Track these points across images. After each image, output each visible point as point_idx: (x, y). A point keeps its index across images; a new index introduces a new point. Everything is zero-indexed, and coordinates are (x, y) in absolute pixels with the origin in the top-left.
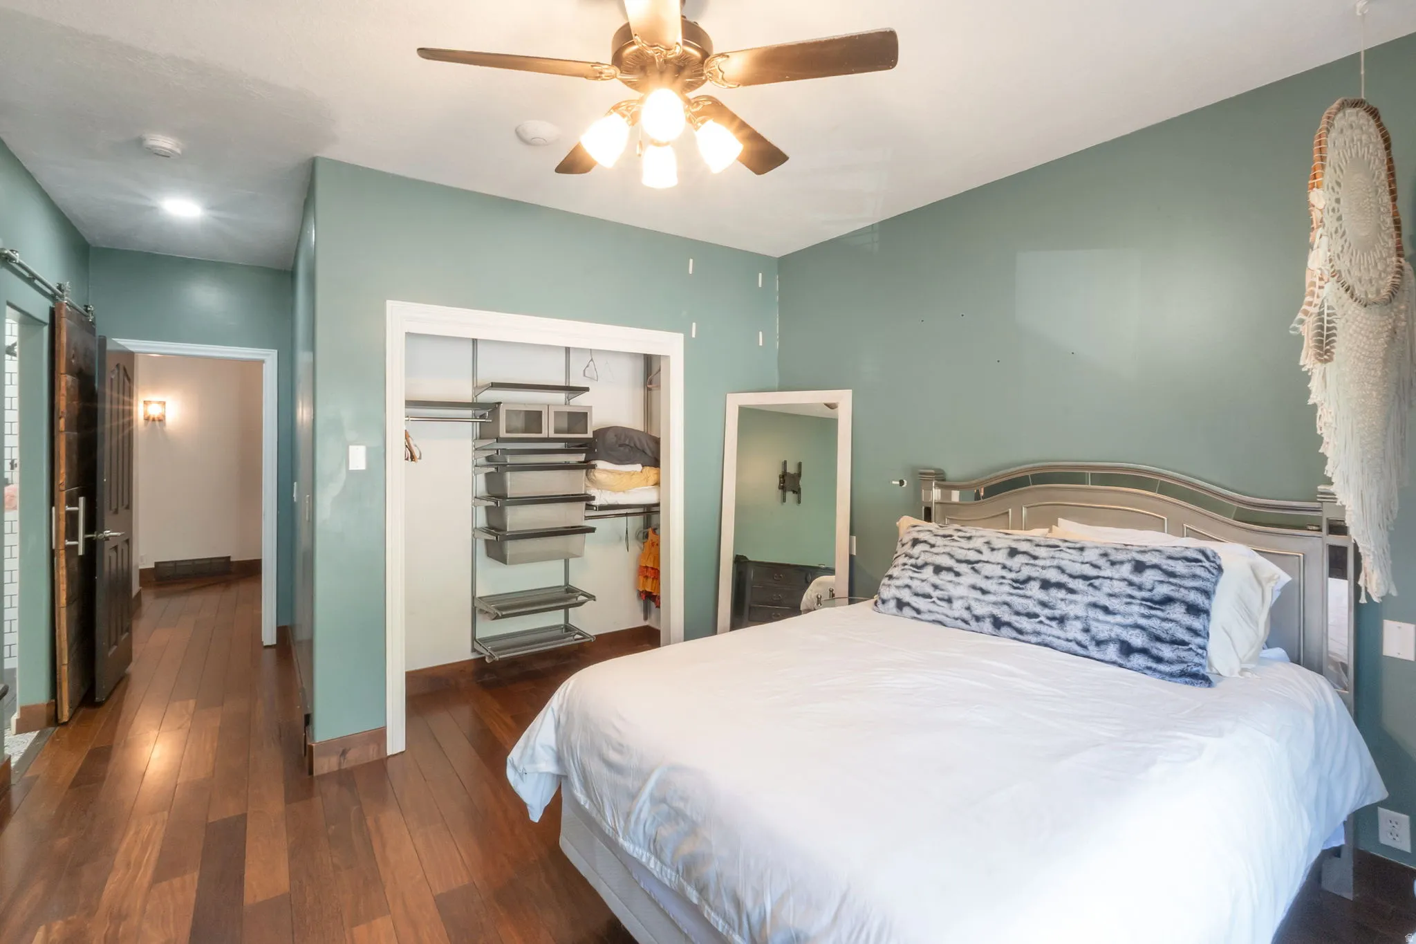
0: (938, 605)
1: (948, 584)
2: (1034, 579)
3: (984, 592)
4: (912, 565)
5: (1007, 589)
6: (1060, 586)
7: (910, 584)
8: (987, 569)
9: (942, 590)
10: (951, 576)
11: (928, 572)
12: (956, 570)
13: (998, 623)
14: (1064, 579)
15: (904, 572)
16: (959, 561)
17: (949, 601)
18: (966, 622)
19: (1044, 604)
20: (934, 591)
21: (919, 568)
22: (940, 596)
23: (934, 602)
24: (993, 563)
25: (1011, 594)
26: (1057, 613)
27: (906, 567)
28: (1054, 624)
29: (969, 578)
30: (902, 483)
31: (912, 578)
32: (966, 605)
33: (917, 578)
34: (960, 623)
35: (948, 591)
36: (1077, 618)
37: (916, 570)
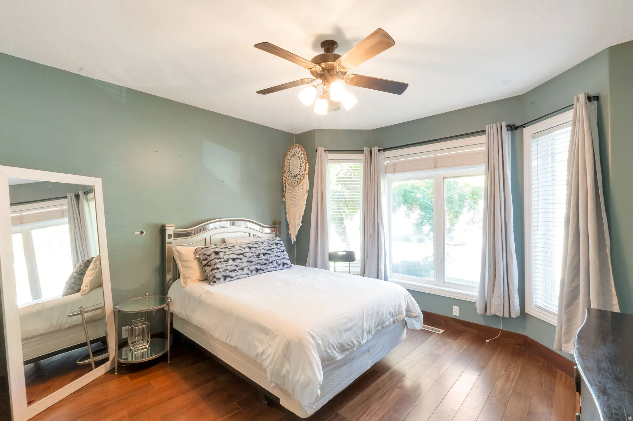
0: (239, 272)
1: (240, 263)
2: (261, 253)
3: (251, 262)
4: (223, 261)
5: (256, 259)
6: (267, 254)
7: (227, 268)
8: (248, 255)
9: (239, 266)
10: (239, 261)
11: (231, 262)
12: (239, 258)
13: (257, 270)
14: (266, 252)
15: (223, 265)
16: (238, 255)
17: (243, 269)
18: (248, 274)
19: (267, 260)
20: (237, 267)
21: (227, 261)
22: (239, 268)
23: (237, 272)
24: (248, 253)
25: (258, 260)
26: (270, 261)
27: (222, 262)
28: (271, 264)
29: (245, 260)
30: (142, 233)
31: (226, 266)
32: (248, 268)
33: (228, 265)
34: (246, 275)
35: (241, 266)
36: (274, 261)
37: (226, 262)
